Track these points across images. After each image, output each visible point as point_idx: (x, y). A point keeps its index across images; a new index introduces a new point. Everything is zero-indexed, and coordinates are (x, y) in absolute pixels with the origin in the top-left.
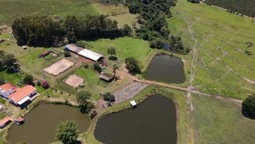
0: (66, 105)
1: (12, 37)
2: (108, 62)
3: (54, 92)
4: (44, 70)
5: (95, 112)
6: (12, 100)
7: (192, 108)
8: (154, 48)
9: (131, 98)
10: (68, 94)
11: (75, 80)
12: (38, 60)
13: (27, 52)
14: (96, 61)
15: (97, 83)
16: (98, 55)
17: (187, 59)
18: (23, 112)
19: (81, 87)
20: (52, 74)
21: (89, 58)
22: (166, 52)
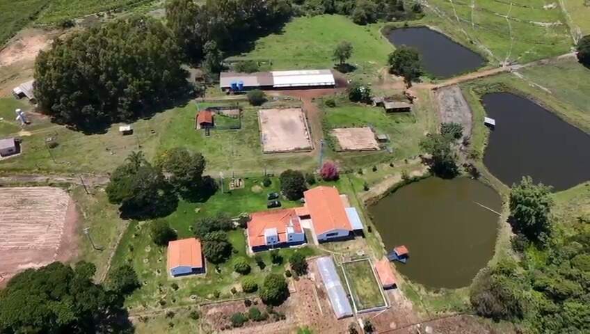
1: (25, 122)
2: (349, 78)
3: (359, 176)
4: (265, 150)
5: (465, 165)
6: (328, 235)
7: (546, 89)
8: (365, 24)
9: (472, 117)
10: (386, 166)
11: (352, 136)
12: (213, 139)
13: (152, 136)
14: (334, 84)
15: (394, 121)
16: (317, 71)
17: (436, 24)
18: (375, 240)
19: (385, 140)
20: (299, 149)
21: (311, 85)
22: (389, 23)
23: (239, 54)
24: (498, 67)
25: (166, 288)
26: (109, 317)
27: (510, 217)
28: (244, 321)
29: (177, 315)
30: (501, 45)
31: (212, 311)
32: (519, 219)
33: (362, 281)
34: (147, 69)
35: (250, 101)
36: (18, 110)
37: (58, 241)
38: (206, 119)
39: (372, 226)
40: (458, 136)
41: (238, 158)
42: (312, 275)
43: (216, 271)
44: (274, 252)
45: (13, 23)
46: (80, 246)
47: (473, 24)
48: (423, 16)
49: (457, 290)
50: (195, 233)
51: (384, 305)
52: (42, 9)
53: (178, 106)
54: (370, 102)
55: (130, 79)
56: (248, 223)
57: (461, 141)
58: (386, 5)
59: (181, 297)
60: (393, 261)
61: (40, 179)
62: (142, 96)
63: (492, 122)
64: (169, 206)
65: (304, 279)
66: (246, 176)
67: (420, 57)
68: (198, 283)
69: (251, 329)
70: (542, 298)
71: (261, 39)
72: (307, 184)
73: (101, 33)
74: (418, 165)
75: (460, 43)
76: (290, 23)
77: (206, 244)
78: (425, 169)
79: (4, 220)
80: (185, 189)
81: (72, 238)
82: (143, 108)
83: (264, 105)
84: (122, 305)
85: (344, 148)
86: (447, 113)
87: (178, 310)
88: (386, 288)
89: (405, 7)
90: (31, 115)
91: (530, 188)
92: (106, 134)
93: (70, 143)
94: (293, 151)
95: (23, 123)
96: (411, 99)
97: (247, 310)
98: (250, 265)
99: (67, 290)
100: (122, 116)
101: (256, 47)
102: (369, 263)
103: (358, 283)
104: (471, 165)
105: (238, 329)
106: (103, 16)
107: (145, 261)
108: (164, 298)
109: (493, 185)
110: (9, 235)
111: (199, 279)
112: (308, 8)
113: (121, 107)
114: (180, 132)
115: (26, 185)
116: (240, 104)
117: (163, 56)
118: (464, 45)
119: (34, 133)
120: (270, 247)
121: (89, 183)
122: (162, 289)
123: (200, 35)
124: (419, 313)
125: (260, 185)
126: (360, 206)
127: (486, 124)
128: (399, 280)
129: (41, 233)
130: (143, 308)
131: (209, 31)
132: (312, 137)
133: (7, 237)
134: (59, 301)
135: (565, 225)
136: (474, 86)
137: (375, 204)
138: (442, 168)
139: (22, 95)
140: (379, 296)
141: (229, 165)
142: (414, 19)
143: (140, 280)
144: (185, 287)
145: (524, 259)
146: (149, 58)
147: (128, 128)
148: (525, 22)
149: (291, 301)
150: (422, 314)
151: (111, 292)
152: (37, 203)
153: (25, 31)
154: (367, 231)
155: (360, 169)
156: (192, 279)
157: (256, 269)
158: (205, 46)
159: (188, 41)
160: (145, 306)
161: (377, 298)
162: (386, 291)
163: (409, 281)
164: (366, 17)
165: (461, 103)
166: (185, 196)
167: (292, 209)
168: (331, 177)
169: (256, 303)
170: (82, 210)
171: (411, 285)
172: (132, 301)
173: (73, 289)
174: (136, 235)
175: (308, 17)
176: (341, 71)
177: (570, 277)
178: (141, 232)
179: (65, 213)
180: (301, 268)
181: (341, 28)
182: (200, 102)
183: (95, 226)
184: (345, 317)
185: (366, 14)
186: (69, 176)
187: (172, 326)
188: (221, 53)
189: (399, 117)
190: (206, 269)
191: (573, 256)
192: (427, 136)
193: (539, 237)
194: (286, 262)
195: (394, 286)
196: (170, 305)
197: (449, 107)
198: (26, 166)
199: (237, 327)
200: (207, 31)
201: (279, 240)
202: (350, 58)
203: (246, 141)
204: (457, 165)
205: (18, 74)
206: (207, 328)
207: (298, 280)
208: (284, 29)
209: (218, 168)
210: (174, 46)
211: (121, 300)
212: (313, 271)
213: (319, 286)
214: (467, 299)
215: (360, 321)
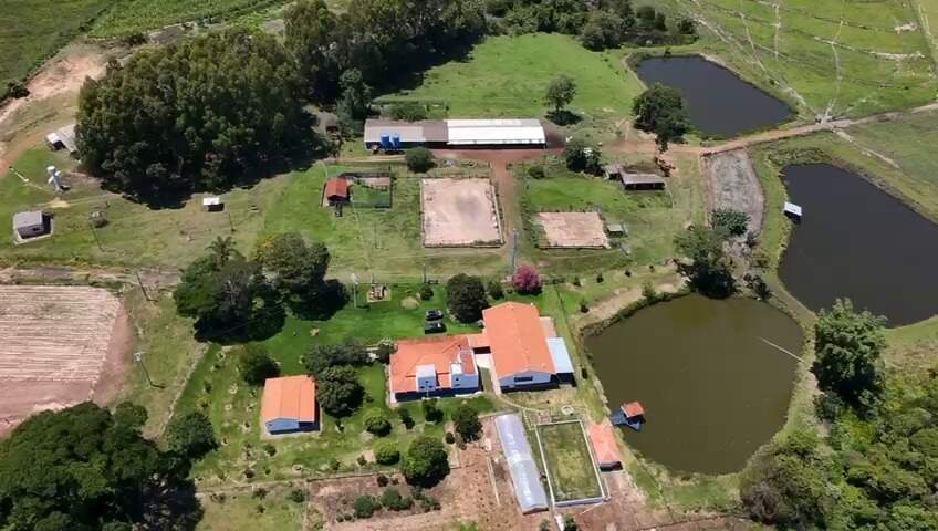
0: (650, 304)
1: (62, 187)
2: (569, 134)
3: (573, 288)
4: (427, 243)
5: (747, 278)
6: (517, 380)
7: (890, 161)
8: (602, 50)
9: (765, 202)
10: (620, 274)
11: (568, 226)
12: (347, 222)
13: (252, 215)
14: (543, 142)
15: (636, 204)
16: (518, 122)
17: (717, 52)
18: (592, 391)
19: (619, 234)
20: (482, 243)
21: (508, 142)
22: (641, 49)
23: (397, 91)
24: (813, 124)
25: (256, 451)
26: (165, 492)
27: (815, 364)
28: (374, 509)
29: (271, 495)
30: (821, 86)
31: (324, 491)
32: (829, 368)
33: (566, 455)
34: (249, 110)
35: (409, 165)
36: (51, 168)
37: (97, 371)
38: (338, 190)
39: (589, 369)
40: (738, 231)
41: (385, 253)
42: (487, 442)
43: (337, 429)
44: (429, 402)
45: (55, 35)
46: (129, 380)
47: (777, 53)
48: (695, 39)
49: (721, 477)
50: (307, 367)
51: (600, 495)
52: (100, 14)
53: (297, 170)
54: (600, 173)
55: (222, 125)
56: (391, 356)
57: (743, 239)
58: (638, 20)
59: (279, 467)
60: (619, 426)
61: (78, 274)
62: (242, 153)
63: (797, 210)
64: (270, 324)
65: (475, 447)
66: (395, 281)
67: (685, 103)
68: (308, 445)
69: (385, 521)
70: (859, 497)
71: (435, 70)
72: (490, 297)
73: (180, 52)
74: (670, 275)
75: (754, 82)
76: (482, 45)
77: (323, 385)
78: (683, 281)
79: (19, 335)
80: (297, 299)
81: (119, 367)
82: (241, 171)
83: (430, 172)
84: (187, 474)
85: (552, 245)
86: (724, 193)
87: (272, 487)
88: (604, 469)
89: (666, 24)
90: (69, 176)
91: (848, 317)
92: (182, 210)
93: (127, 221)
94: (471, 246)
95: (58, 188)
96: (666, 171)
97: (381, 492)
98: (390, 421)
99: (99, 446)
100: (208, 182)
101: (425, 81)
102: (580, 428)
103: (560, 458)
104: (758, 278)
105: (364, 521)
106: (191, 28)
107: (228, 408)
108: (254, 467)
109: (791, 311)
110: (24, 358)
111: (310, 439)
112: (512, 23)
113: (208, 167)
114: (297, 209)
115: (54, 282)
116: (394, 169)
117: (274, 91)
118: (760, 86)
119: (75, 203)
120: (424, 394)
121: (150, 284)
122: (251, 452)
123: (336, 60)
124: (655, 511)
125: (415, 297)
126: (572, 335)
127: (787, 213)
128: (628, 457)
129: (72, 358)
130: (219, 480)
131: (350, 54)
132: (503, 224)
133: (21, 362)
134: (86, 461)
135: (907, 381)
136: (770, 152)
137: (596, 335)
138: (710, 282)
139: (59, 146)
140: (591, 480)
141: (368, 264)
142: (681, 42)
143: (218, 436)
144: (286, 451)
145: (834, 432)
146: (253, 94)
147: (216, 200)
148: (861, 52)
149: (451, 481)
150: (661, 513)
151: (171, 453)
152: (69, 311)
153: (71, 48)
154: (581, 376)
155: (576, 279)
156: (298, 438)
157: (399, 428)
158: (342, 78)
159: (317, 69)
160: (222, 477)
161: (588, 483)
162: (604, 474)
163: (643, 460)
164: (604, 39)
165: (747, 178)
166: (297, 309)
167: (463, 336)
168: (528, 289)
169: (395, 482)
170: (136, 324)
171: (646, 465)
172: (203, 468)
173: (109, 444)
174: (217, 367)
175: (511, 36)
176: (557, 123)
177: (907, 465)
178: (224, 362)
179: (110, 328)
180: (470, 430)
181: (562, 54)
182: (331, 164)
183: (155, 350)
184: (536, 511)
185: (604, 33)
186: (122, 272)
187: (262, 510)
188: (367, 89)
189: (646, 197)
190: (321, 425)
191: (914, 430)
192: (689, 228)
193: (860, 397)
194: (447, 420)
195: (618, 466)
196: (262, 478)
197: (727, 184)
198: (58, 254)
199: (363, 517)
200: (347, 55)
201: (438, 385)
202: (572, 102)
203: (399, 227)
204: (734, 277)
205: (56, 113)
206: (315, 518)
207: (464, 448)
208: (472, 54)
209: (351, 268)
210: (294, 75)
211: (186, 466)
212: (489, 435)
213: (496, 461)
214: (734, 493)
215: (559, 518)
